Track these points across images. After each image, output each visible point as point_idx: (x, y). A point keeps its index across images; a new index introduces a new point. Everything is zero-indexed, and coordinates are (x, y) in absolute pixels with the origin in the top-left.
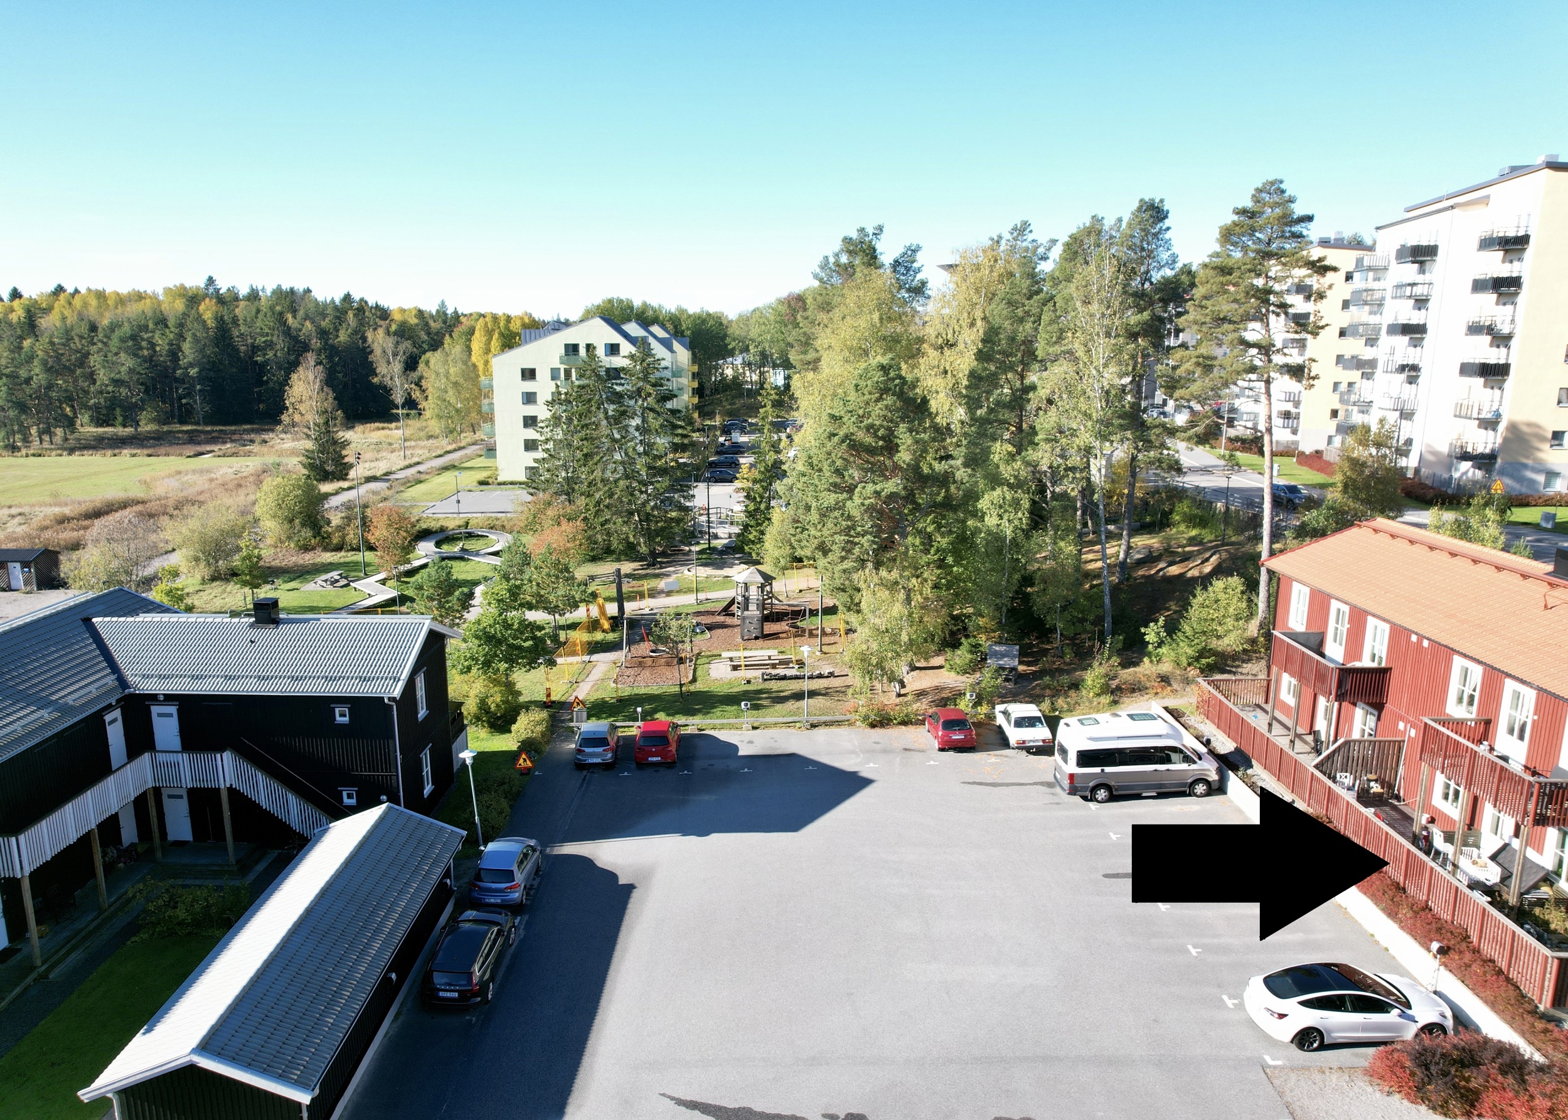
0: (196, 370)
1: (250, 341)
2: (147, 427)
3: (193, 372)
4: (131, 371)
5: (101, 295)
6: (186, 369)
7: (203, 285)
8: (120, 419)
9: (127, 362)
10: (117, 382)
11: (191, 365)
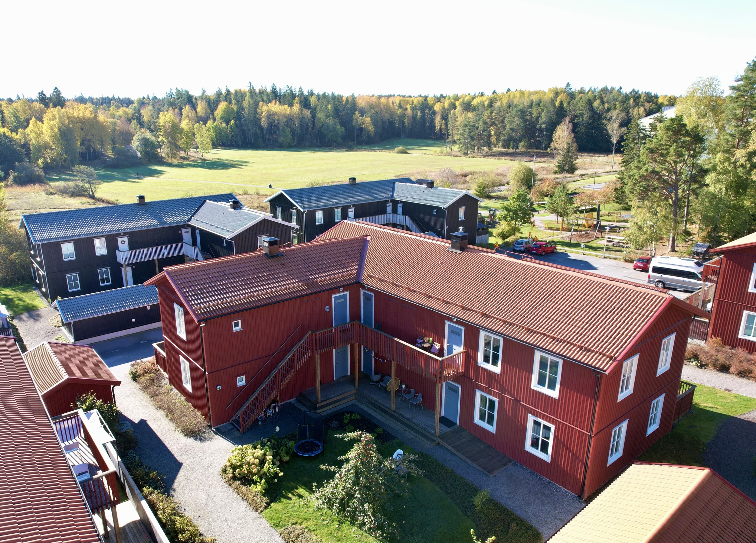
0: (545, 125)
1: (573, 113)
2: (521, 149)
3: (543, 126)
4: (518, 125)
5: (522, 93)
6: (541, 125)
7: (564, 87)
8: (512, 145)
9: (517, 121)
10: (512, 129)
11: (544, 123)
